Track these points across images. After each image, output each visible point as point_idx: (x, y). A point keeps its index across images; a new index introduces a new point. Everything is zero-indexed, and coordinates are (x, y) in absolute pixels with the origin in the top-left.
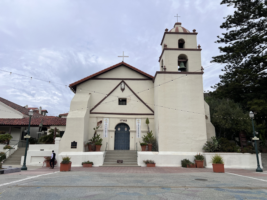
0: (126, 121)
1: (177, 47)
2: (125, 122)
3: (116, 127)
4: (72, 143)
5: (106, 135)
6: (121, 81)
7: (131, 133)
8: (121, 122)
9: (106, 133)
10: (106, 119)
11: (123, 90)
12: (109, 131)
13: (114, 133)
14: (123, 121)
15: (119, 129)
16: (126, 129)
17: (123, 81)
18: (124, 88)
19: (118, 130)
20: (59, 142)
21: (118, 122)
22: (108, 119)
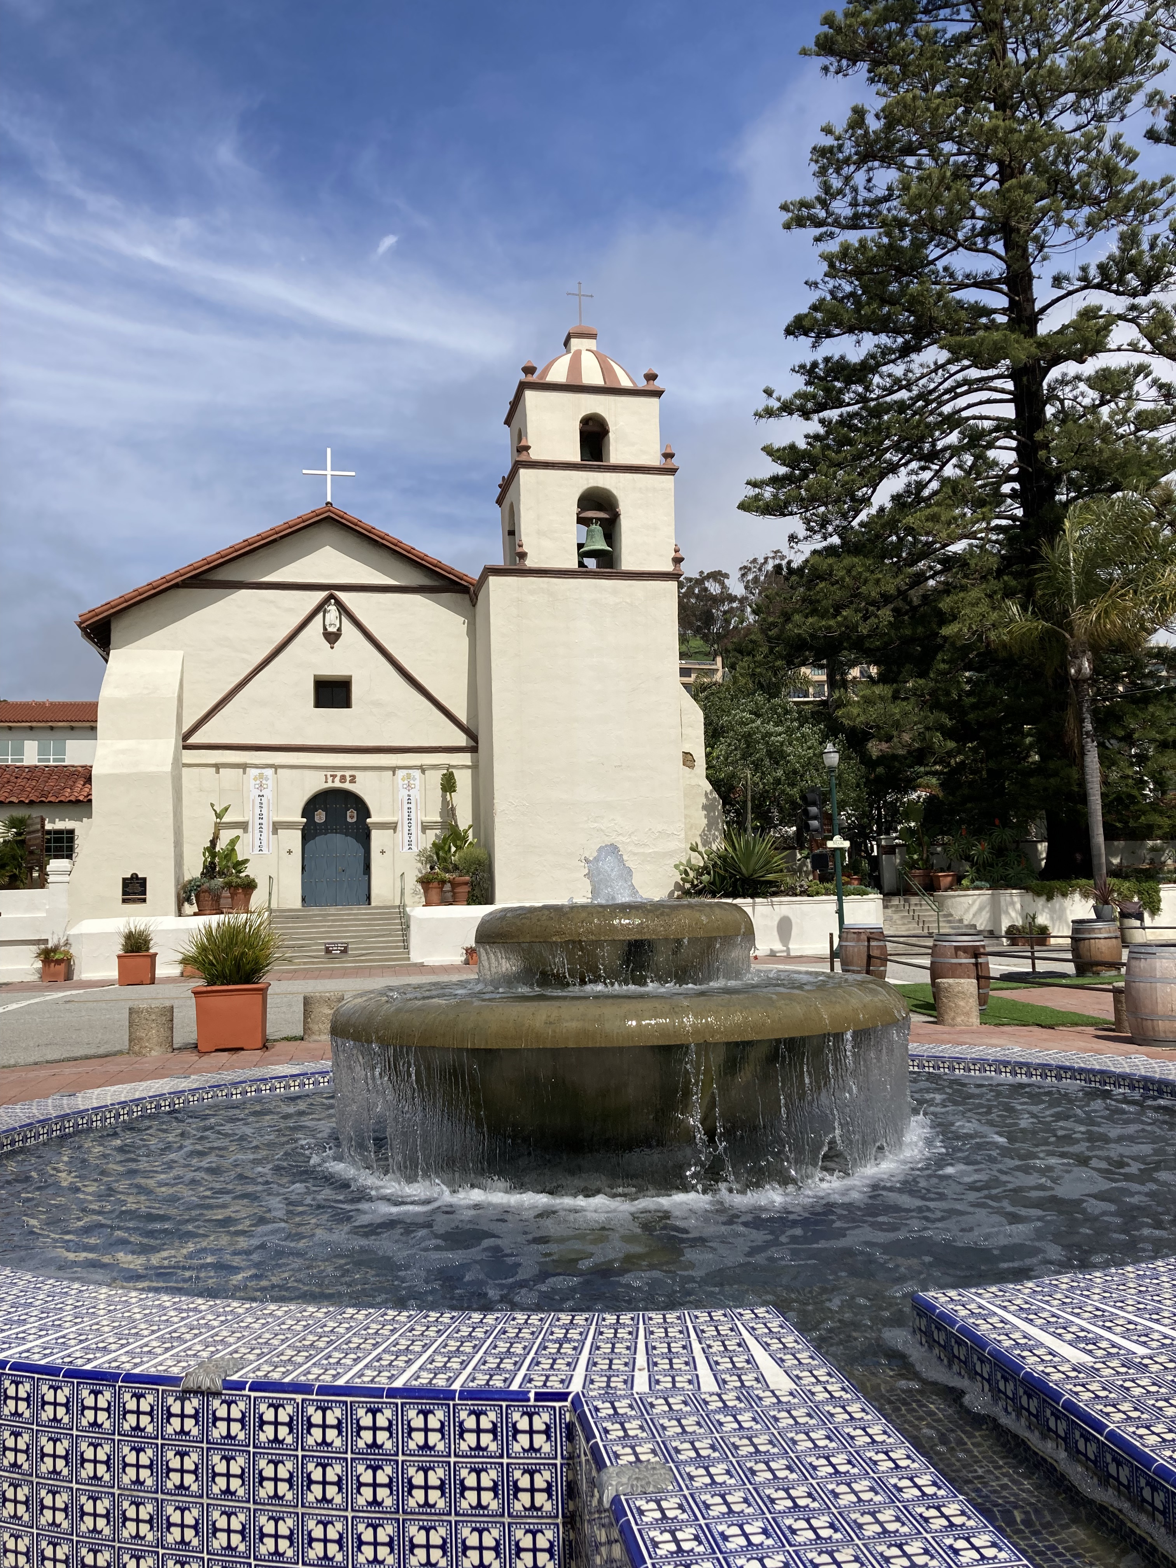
0: (353, 780)
1: (574, 455)
2: (347, 786)
3: (309, 810)
4: (124, 880)
5: (264, 843)
6: (322, 595)
7: (375, 834)
8: (330, 785)
9: (265, 834)
10: (261, 775)
11: (332, 637)
12: (277, 827)
13: (299, 833)
14: (337, 779)
15: (320, 817)
16: (351, 817)
17: (332, 597)
18: (339, 629)
19: (317, 820)
20: (66, 878)
21: (316, 783)
22: (269, 772)
